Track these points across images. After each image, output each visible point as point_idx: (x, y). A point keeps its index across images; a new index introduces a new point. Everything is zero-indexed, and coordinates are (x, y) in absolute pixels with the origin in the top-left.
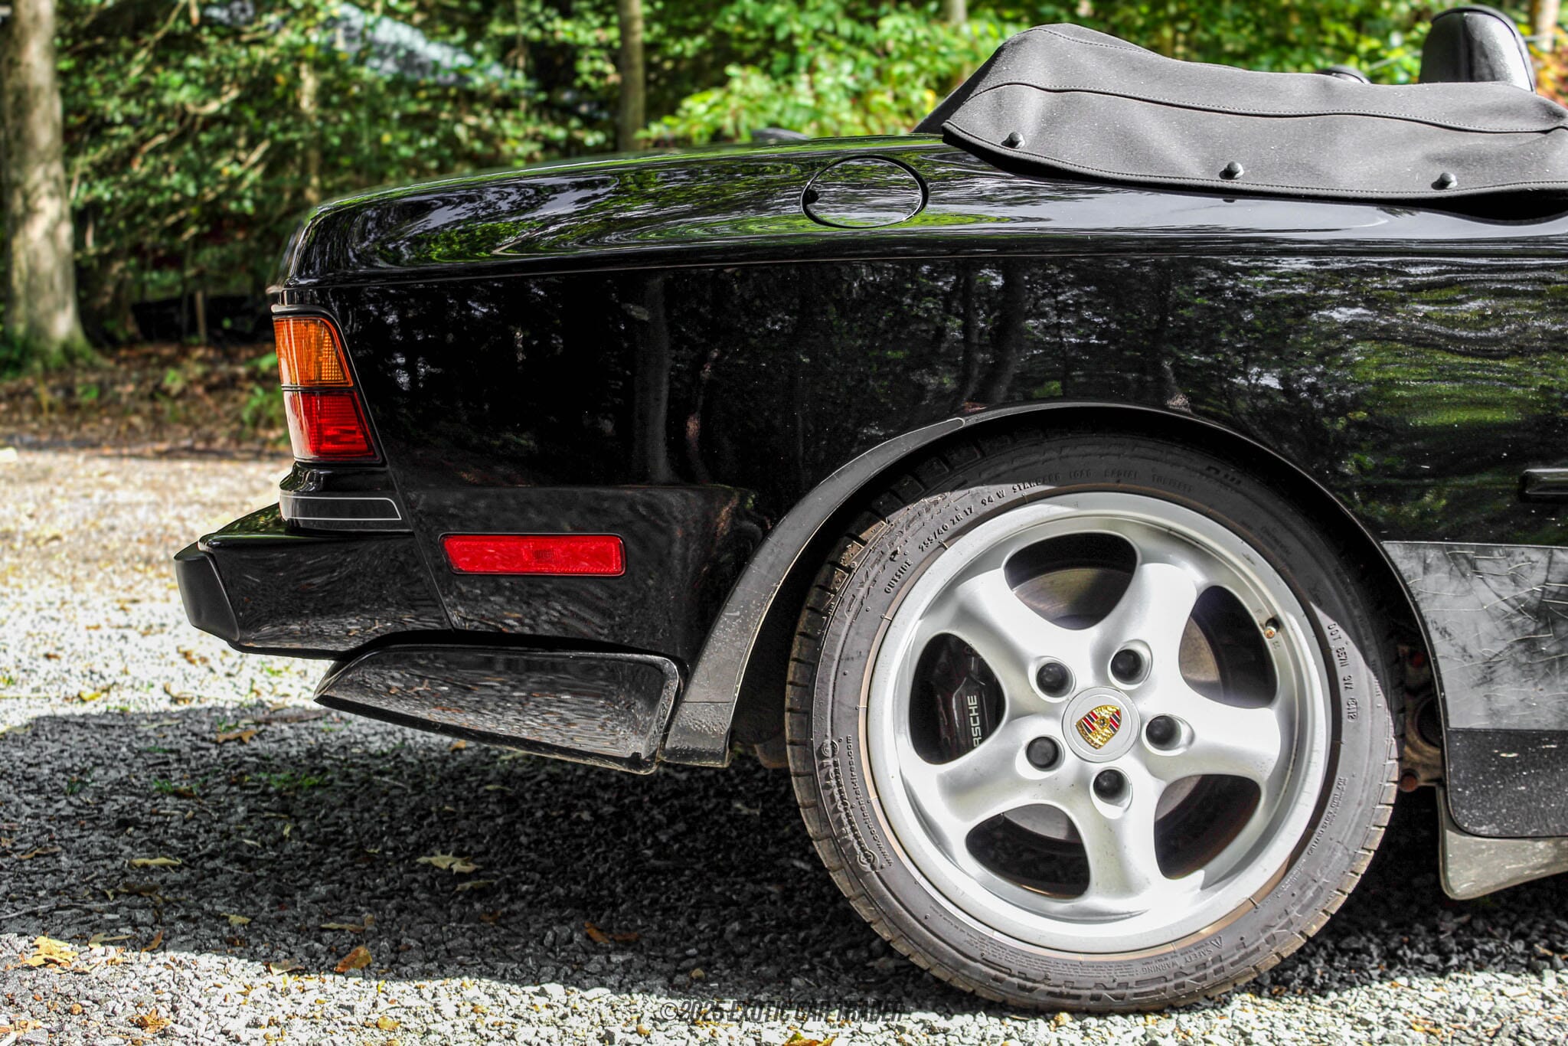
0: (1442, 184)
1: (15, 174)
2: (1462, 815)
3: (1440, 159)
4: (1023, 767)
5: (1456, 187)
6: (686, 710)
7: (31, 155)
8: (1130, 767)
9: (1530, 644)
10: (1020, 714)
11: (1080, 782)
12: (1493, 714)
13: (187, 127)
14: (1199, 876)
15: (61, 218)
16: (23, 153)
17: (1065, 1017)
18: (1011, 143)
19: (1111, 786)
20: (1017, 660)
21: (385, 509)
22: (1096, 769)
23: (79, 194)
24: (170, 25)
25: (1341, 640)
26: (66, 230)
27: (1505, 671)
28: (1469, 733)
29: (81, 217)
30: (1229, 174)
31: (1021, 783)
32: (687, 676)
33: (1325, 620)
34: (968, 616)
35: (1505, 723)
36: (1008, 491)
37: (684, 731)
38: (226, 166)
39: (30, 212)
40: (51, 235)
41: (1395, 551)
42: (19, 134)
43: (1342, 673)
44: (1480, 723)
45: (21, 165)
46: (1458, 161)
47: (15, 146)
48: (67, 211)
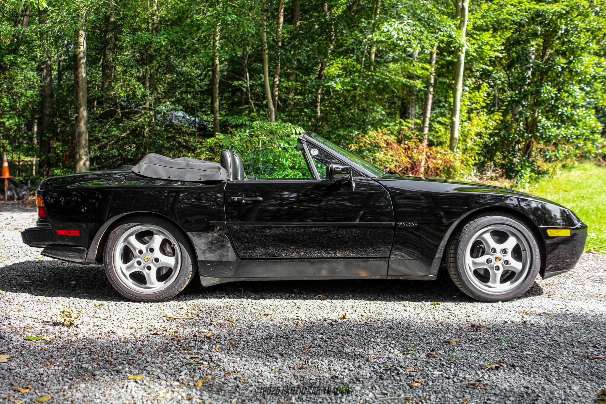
0: (200, 179)
1: (77, 150)
2: (202, 273)
3: (202, 175)
4: (136, 265)
5: (202, 179)
6: (88, 256)
7: (81, 146)
8: (151, 265)
9: (210, 248)
10: (136, 257)
11: (144, 267)
12: (205, 258)
13: (118, 139)
14: (164, 282)
15: (87, 160)
16: (79, 146)
17: (142, 302)
18: (139, 172)
19: (149, 268)
20: (135, 249)
21: (48, 225)
22: (147, 265)
23: (92, 154)
24: (116, 117)
25: (182, 247)
26: (88, 163)
27: (207, 252)
28: (202, 261)
29: (92, 160)
30: (169, 177)
31: (135, 267)
32: (88, 250)
33: (180, 244)
34: (129, 243)
35: (208, 259)
36: (133, 224)
37: (88, 259)
38: (127, 147)
39: (81, 159)
40: (85, 164)
41: (189, 233)
42: (79, 142)
43: (183, 252)
44: (203, 259)
45: (79, 149)
46: (204, 176)
47: (78, 144)
48: (88, 158)
